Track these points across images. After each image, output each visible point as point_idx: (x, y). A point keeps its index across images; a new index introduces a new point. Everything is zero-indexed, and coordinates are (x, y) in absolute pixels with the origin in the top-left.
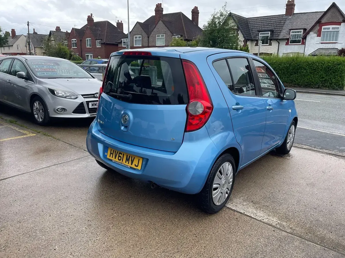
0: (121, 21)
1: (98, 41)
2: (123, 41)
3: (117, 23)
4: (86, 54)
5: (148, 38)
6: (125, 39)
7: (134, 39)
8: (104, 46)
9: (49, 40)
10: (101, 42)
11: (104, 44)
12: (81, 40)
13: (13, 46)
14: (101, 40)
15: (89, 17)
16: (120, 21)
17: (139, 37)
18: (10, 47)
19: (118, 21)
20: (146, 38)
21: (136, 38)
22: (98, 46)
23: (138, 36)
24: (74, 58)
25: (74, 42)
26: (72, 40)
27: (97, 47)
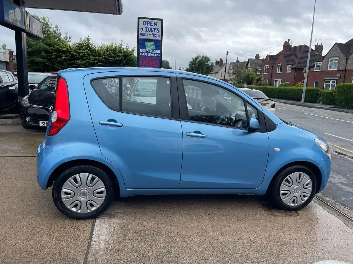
0: (321, 44)
1: (290, 66)
2: (316, 65)
3: (316, 46)
4: (275, 80)
5: (347, 60)
6: (319, 63)
7: (330, 62)
8: (294, 71)
9: (246, 67)
10: (291, 67)
11: (295, 68)
12: (273, 66)
13: (218, 73)
14: (293, 64)
15: (286, 42)
16: (319, 44)
17: (336, 60)
18: (216, 74)
19: (318, 43)
20: (345, 61)
21: (332, 60)
22: (289, 71)
23: (334, 59)
24: (260, 83)
25: (267, 68)
26: (265, 66)
27: (287, 72)
